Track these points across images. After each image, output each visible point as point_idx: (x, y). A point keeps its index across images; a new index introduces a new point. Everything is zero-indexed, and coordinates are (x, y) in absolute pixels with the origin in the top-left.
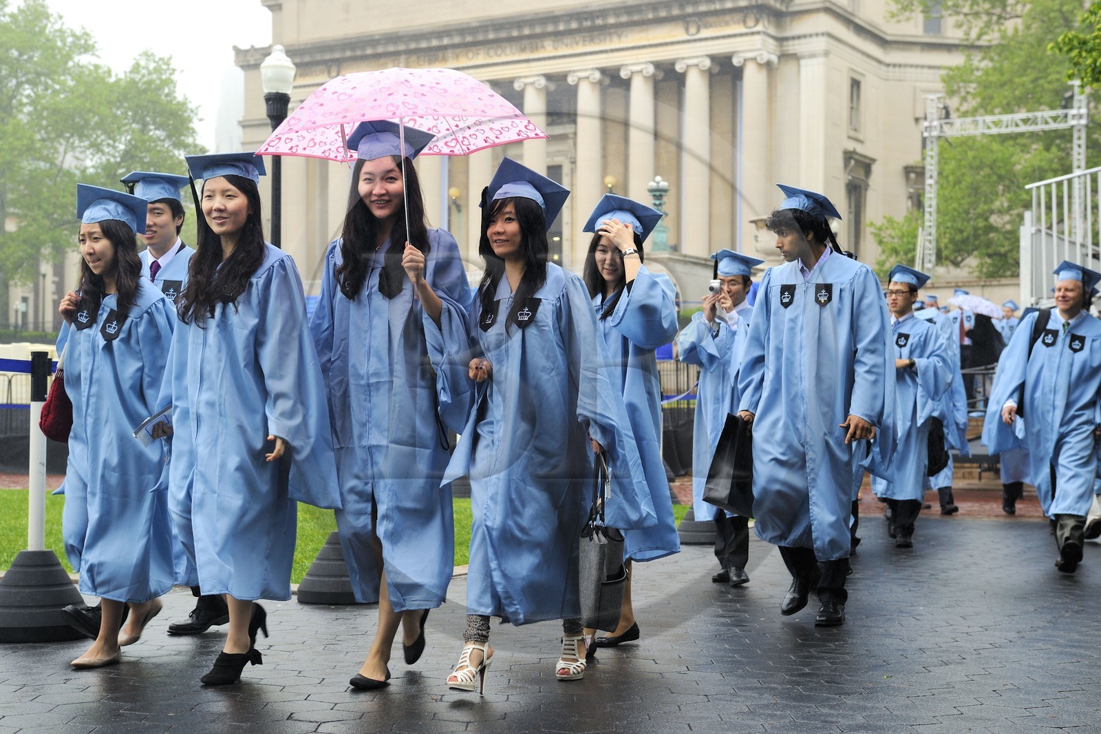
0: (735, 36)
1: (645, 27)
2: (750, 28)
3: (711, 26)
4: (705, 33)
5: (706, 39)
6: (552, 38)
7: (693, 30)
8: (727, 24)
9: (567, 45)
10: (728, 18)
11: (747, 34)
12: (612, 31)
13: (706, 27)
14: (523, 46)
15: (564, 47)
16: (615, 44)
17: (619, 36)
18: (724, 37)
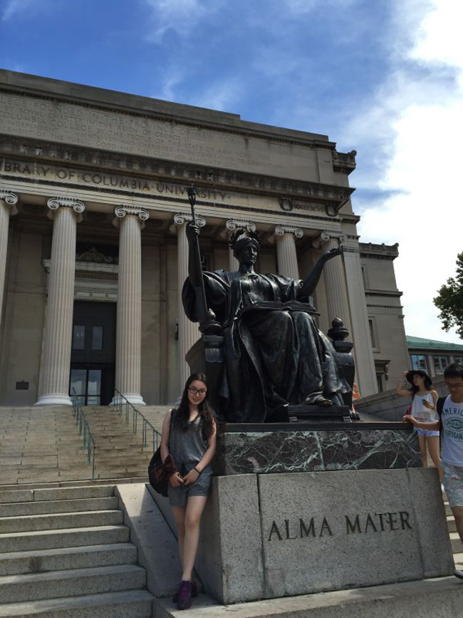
0: (321, 218)
1: (246, 195)
2: (332, 216)
3: (300, 207)
4: (295, 211)
5: (299, 216)
6: (158, 182)
7: (286, 207)
8: (313, 209)
9: (172, 192)
10: (313, 205)
11: (330, 220)
12: (216, 190)
13: (297, 207)
14: (124, 182)
15: (168, 192)
16: (219, 200)
17: (223, 197)
18: (313, 217)
